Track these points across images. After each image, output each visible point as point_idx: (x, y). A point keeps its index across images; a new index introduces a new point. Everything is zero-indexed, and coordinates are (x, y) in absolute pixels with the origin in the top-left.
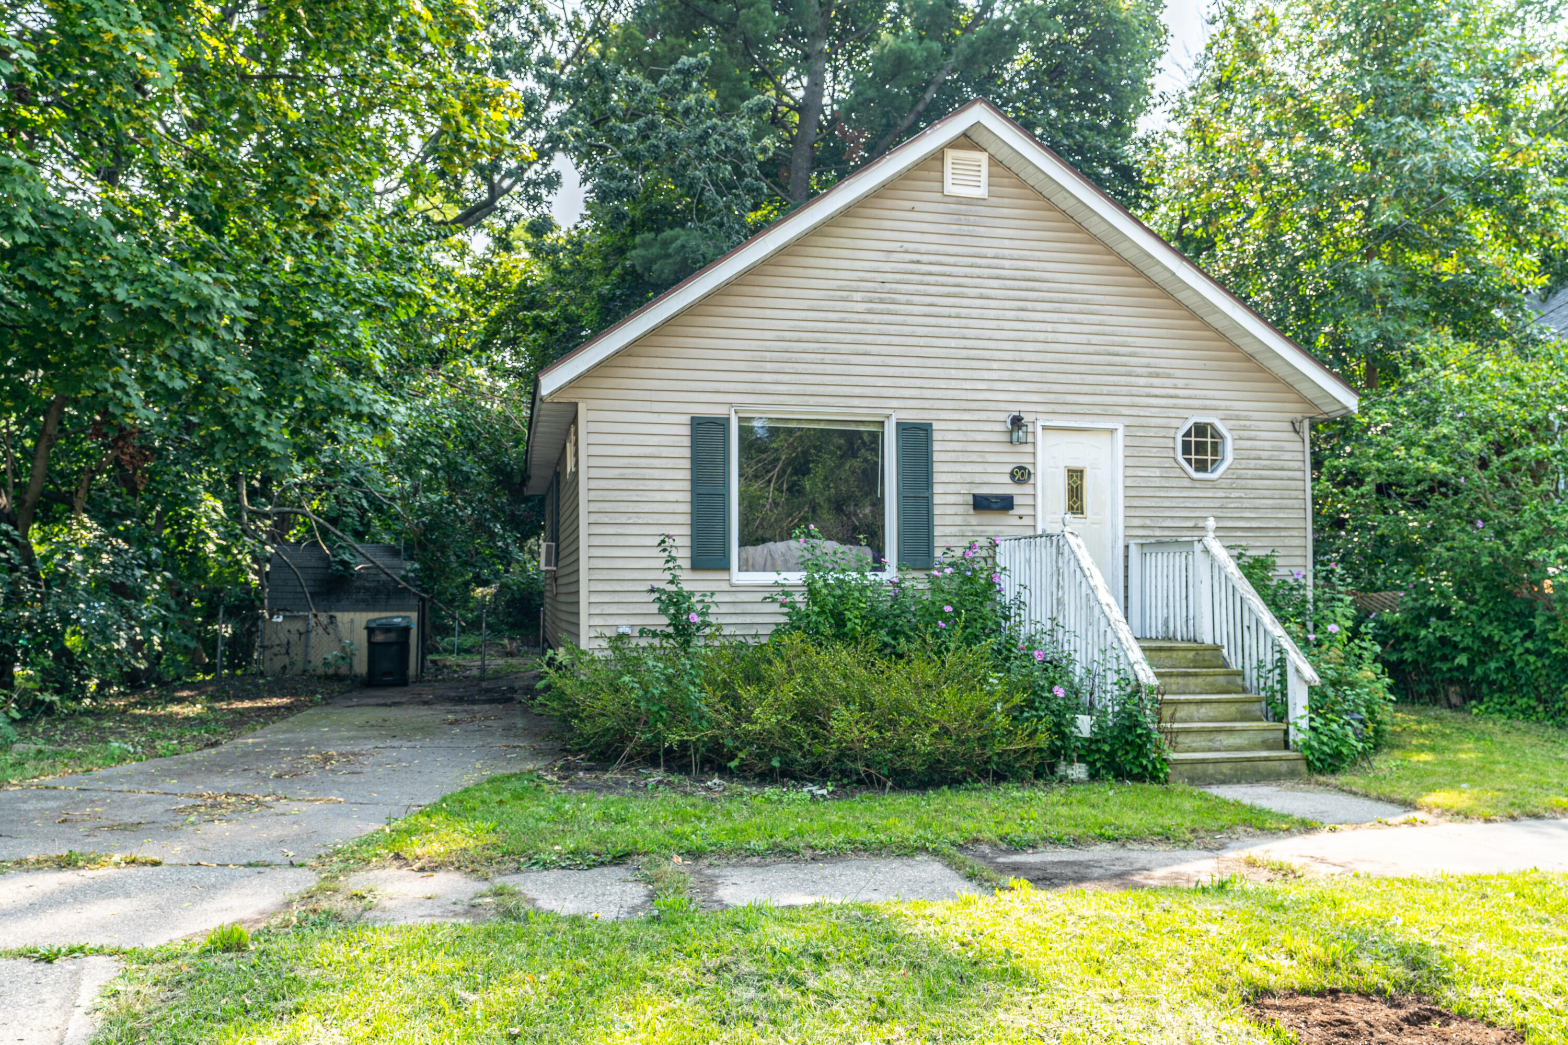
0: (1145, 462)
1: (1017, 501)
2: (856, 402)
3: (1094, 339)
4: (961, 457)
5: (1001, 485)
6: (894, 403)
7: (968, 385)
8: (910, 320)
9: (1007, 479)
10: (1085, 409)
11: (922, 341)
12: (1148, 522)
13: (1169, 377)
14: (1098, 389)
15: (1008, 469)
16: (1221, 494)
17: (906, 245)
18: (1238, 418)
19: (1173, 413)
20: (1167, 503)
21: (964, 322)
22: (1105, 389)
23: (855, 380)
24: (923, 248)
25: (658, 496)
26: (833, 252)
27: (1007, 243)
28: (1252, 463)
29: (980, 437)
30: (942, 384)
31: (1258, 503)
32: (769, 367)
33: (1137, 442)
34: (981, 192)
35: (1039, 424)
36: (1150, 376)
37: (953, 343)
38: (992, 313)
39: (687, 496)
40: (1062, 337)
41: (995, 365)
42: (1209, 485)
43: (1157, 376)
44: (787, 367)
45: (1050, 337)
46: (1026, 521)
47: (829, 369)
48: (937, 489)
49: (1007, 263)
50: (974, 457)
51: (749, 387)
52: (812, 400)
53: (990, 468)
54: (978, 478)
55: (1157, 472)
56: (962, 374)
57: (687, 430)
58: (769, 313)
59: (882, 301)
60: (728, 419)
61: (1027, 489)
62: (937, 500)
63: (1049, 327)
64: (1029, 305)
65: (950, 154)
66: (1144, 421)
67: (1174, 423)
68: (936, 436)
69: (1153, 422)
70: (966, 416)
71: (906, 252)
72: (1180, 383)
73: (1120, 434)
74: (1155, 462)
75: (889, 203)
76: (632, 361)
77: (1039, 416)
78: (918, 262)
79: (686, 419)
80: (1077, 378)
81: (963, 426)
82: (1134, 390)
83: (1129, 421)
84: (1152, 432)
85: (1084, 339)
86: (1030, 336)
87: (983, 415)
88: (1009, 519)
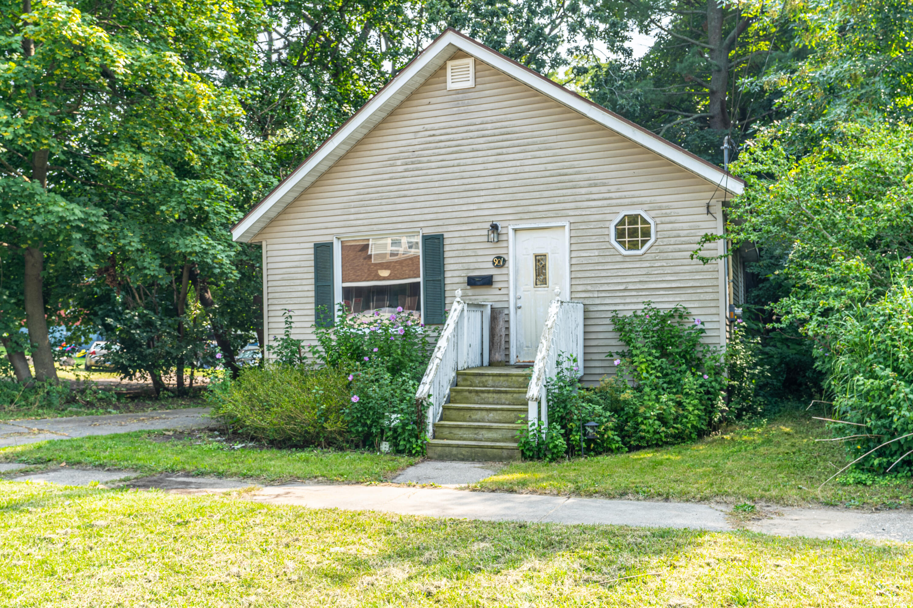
0: (587, 246)
1: (495, 279)
2: (399, 226)
3: (549, 166)
4: (461, 253)
5: (486, 270)
6: (421, 224)
7: (464, 208)
8: (430, 172)
9: (490, 265)
10: (543, 214)
11: (437, 184)
12: (589, 288)
13: (604, 185)
14: (551, 200)
15: (491, 258)
16: (647, 264)
17: (426, 126)
18: (660, 209)
19: (607, 210)
20: (604, 274)
21: (462, 168)
22: (557, 200)
23: (398, 213)
24: (436, 126)
25: (300, 288)
26: (386, 138)
27: (489, 113)
28: (673, 240)
29: (473, 240)
30: (449, 209)
31: (677, 269)
32: (353, 210)
33: (579, 233)
34: (470, 84)
35: (510, 228)
36: (590, 186)
37: (456, 182)
38: (480, 160)
39: (312, 288)
40: (527, 169)
41: (482, 193)
42: (637, 258)
43: (596, 185)
44: (362, 210)
45: (519, 169)
46: (503, 291)
47: (385, 208)
48: (447, 274)
49: (489, 126)
50: (470, 253)
51: (342, 224)
52: (375, 227)
53: (480, 259)
54: (472, 266)
55: (596, 253)
56: (461, 201)
57: (312, 251)
58: (352, 180)
59: (413, 163)
60: (332, 243)
61: (503, 271)
62: (447, 281)
63: (518, 163)
64: (504, 151)
65: (450, 64)
66: (586, 218)
67: (608, 217)
68: (446, 242)
69: (593, 218)
70: (464, 227)
71: (426, 130)
72: (613, 188)
73: (567, 228)
74: (595, 246)
75: (415, 102)
76: (286, 216)
77: (511, 222)
78: (434, 135)
79: (312, 245)
80: (537, 194)
81: (462, 234)
82: (578, 198)
83: (572, 220)
84: (592, 225)
85: (542, 167)
86: (505, 171)
87: (475, 226)
88: (492, 291)
